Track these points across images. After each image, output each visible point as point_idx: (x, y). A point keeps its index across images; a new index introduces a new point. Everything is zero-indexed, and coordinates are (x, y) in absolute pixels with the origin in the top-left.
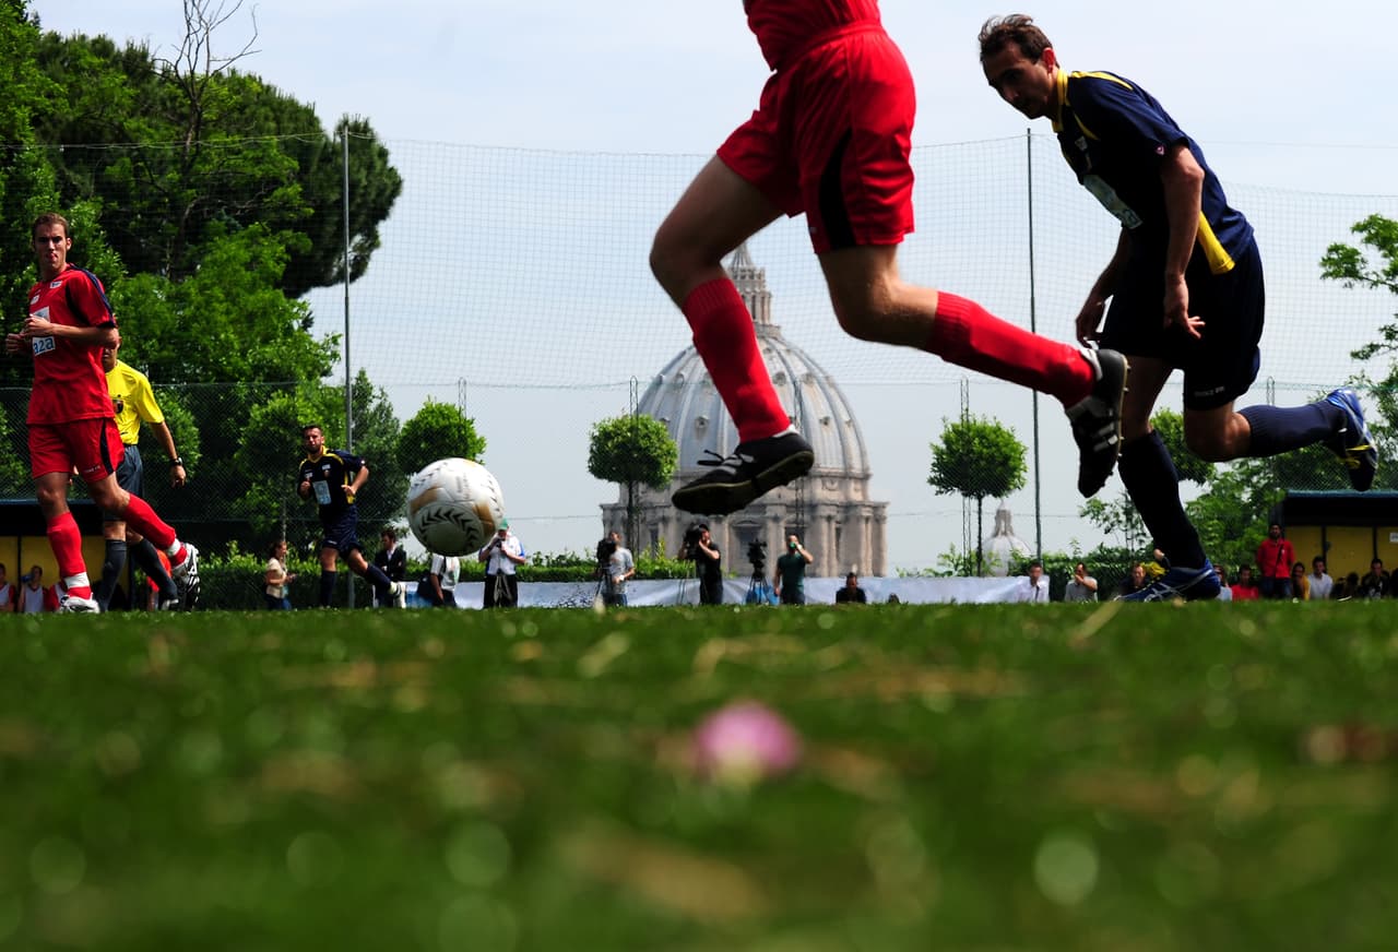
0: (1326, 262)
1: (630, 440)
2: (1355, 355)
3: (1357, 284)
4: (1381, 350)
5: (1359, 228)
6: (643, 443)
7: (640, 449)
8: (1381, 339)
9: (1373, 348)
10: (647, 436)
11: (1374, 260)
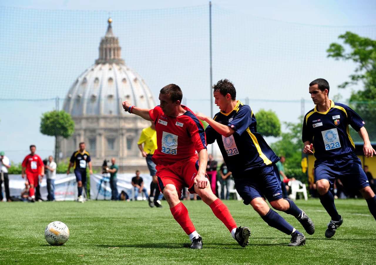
0: (329, 50)
1: (56, 120)
2: (339, 87)
3: (341, 59)
4: (350, 85)
5: (342, 37)
6: (62, 121)
7: (60, 124)
8: (349, 80)
9: (346, 83)
10: (63, 119)
11: (348, 49)
